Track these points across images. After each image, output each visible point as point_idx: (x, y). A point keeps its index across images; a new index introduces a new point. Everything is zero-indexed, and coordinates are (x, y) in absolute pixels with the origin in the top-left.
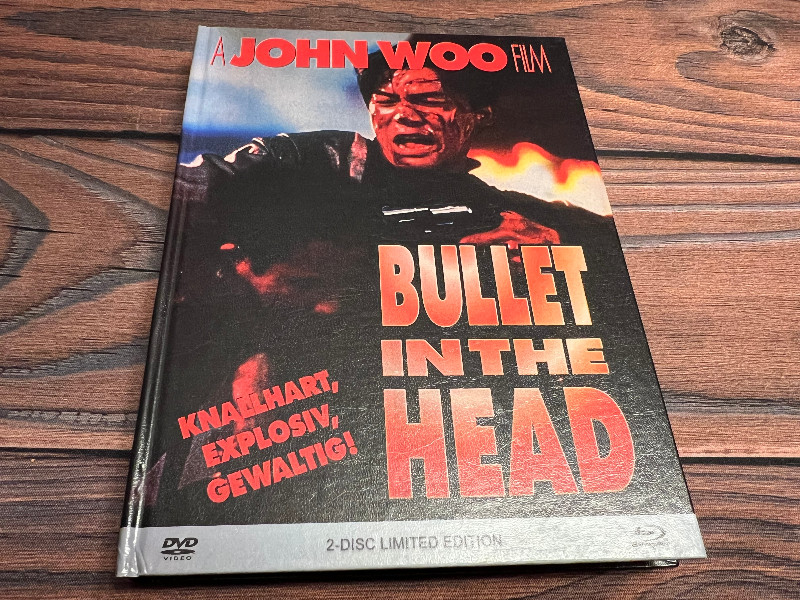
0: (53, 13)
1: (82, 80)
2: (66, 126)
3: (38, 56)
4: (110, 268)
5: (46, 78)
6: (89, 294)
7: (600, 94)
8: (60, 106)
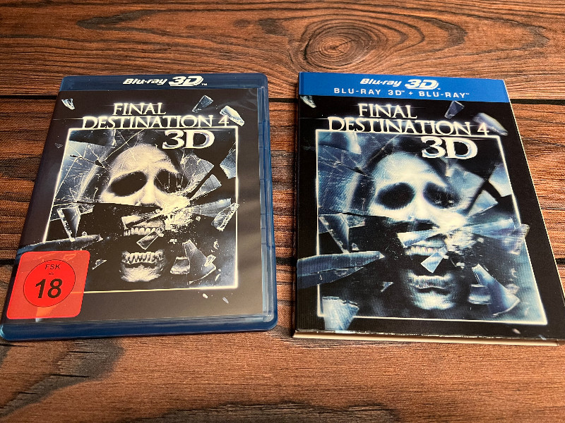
4: (51, 375)
6: (36, 397)
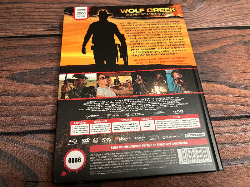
0: (26, 72)
1: (40, 105)
2: (38, 129)
3: (22, 94)
5: (27, 105)
7: (233, 89)
8: (34, 118)
